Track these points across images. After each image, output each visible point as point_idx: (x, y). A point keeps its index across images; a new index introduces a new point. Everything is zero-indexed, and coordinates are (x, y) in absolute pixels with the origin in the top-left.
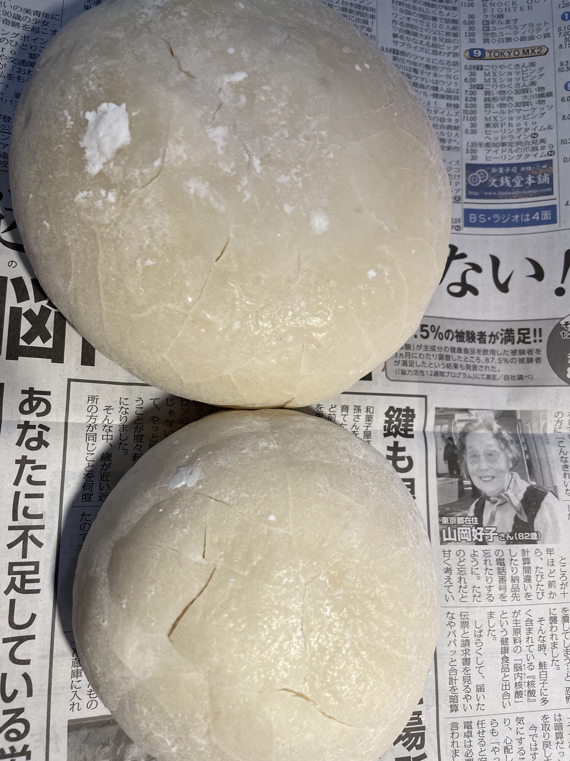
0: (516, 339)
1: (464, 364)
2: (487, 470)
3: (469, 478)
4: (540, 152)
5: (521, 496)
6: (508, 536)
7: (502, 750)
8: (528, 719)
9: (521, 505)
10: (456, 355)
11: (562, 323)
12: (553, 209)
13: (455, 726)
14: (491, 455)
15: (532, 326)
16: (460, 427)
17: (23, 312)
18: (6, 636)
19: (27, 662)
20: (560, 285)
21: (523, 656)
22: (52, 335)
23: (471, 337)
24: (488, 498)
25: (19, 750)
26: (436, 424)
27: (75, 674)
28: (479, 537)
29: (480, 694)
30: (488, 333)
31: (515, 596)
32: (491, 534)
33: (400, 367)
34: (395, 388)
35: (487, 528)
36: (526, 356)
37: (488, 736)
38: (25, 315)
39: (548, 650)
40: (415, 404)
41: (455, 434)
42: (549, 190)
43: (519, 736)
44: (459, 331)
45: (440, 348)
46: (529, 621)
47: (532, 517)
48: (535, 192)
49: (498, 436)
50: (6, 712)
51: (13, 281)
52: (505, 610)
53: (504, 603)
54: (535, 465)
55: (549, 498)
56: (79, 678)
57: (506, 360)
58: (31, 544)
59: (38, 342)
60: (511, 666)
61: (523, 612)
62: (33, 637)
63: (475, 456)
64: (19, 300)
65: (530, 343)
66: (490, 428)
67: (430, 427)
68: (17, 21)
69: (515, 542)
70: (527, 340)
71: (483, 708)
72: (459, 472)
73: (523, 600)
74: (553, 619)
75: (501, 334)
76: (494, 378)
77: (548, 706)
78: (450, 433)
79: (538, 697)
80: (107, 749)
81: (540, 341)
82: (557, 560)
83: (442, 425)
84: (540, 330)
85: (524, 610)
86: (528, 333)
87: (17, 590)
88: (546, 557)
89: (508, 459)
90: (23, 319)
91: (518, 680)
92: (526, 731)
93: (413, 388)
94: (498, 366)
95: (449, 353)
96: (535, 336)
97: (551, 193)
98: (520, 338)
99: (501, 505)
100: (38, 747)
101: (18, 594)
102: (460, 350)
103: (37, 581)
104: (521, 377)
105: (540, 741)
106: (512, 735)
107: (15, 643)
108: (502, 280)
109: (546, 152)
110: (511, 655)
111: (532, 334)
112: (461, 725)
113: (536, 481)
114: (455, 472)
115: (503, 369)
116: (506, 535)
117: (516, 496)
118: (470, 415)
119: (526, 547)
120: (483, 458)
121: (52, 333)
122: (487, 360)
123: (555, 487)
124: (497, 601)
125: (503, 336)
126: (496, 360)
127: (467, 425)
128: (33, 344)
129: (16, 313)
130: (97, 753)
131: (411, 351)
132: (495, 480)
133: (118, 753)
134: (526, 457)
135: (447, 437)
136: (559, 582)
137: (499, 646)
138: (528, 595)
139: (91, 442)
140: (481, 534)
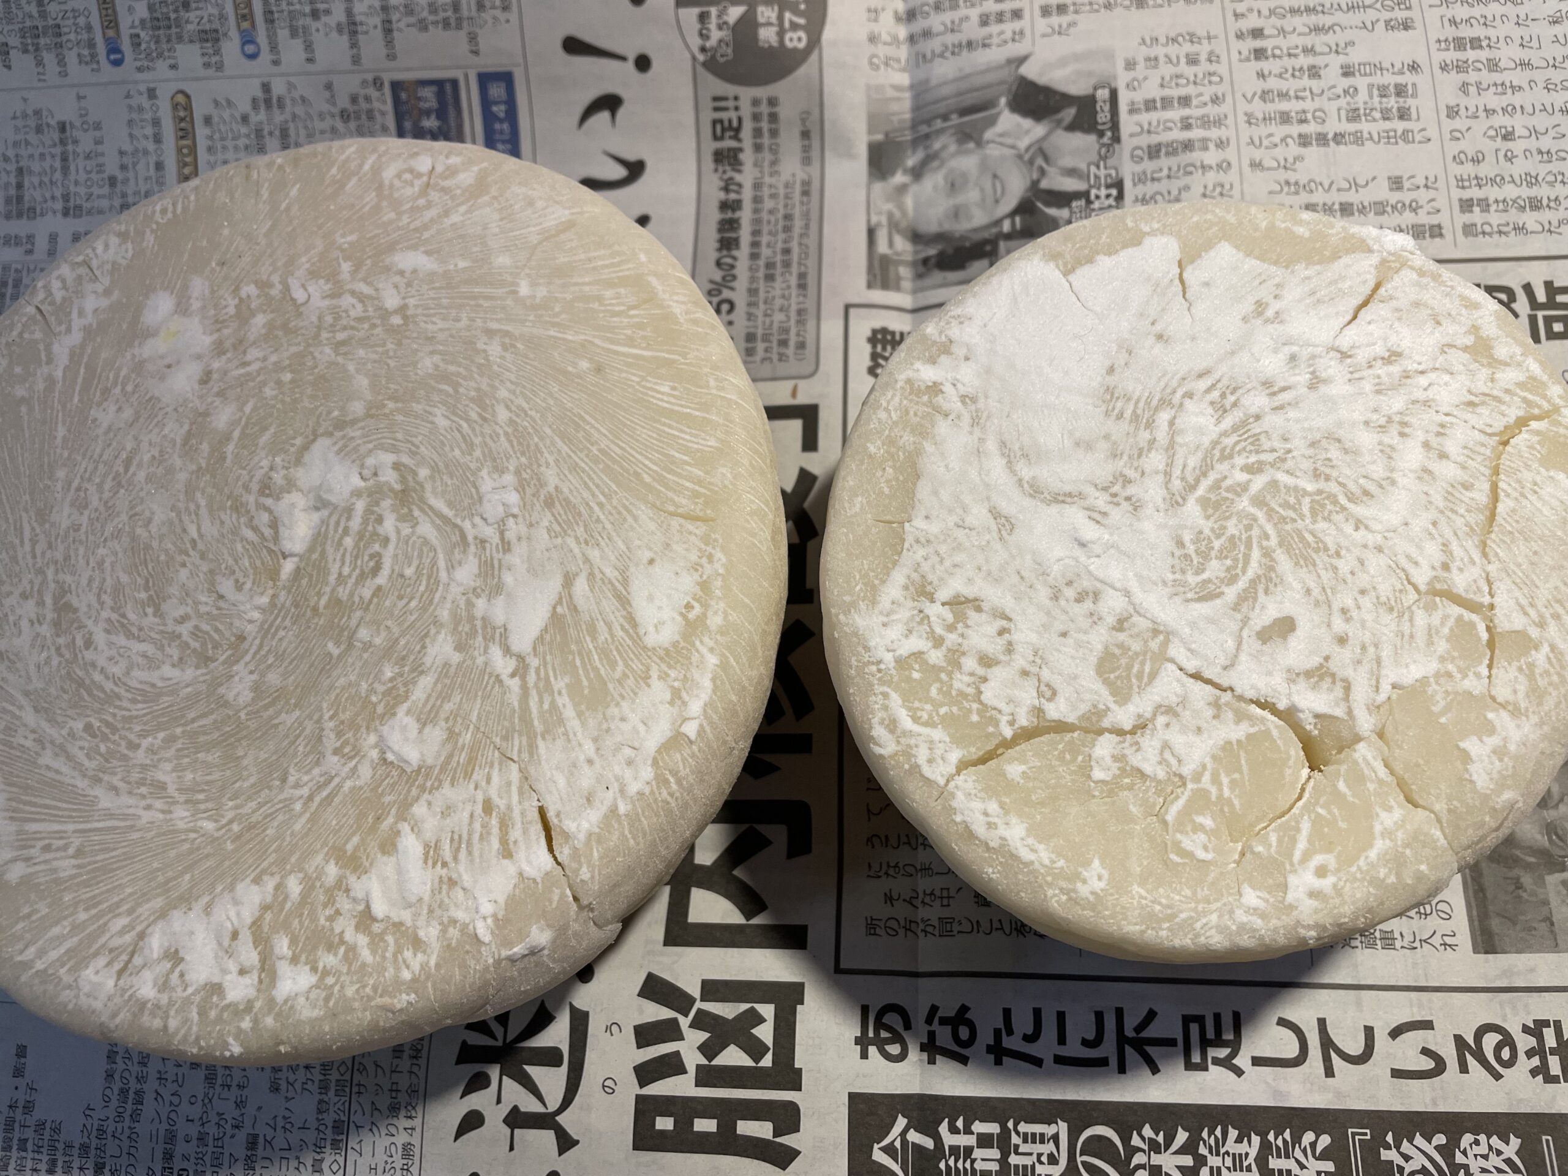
0: (733, 144)
1: (781, 236)
2: (982, 190)
3: (998, 222)
4: (376, 105)
5: (1027, 123)
6: (1105, 140)
7: (1510, 145)
8: (1449, 95)
9: (1045, 122)
10: (765, 252)
11: (701, 58)
12: (485, 79)
13: (1469, 230)
14: (953, 185)
15: (708, 116)
16: (902, 245)
17: (705, 1062)
18: (1322, 1071)
19: (1369, 1031)
20: (630, 65)
21: (1332, 107)
22: (748, 1006)
23: (728, 227)
24: (1035, 184)
25: (1532, 1042)
26: (898, 288)
27: (1388, 941)
28: (1108, 196)
29: (1407, 185)
30: (722, 195)
31: (1219, 122)
32: (1102, 173)
33: (790, 351)
34: (831, 362)
35: (1092, 182)
36: (765, 125)
37: (1486, 170)
38: (710, 1058)
39: (1319, 61)
40: (863, 326)
41: (916, 252)
42: (448, 88)
43: (1482, 114)
44: (717, 245)
45: (753, 279)
46: (1265, 95)
47: (1067, 99)
48: (452, 114)
49: (917, 173)
50: (1464, 1069)
51: (642, 1084)
52: (1244, 139)
53: (1233, 142)
54: (969, 100)
55: (1029, 71)
56: (1397, 935)
57: (774, 163)
58: (1150, 1032)
59: (765, 1033)
60: (1351, 127)
61: (1249, 108)
62: (1322, 1022)
63: (956, 213)
64: (682, 1070)
65: (740, 119)
66: (902, 189)
67: (904, 299)
68: (131, 1095)
69: (1115, 126)
70: (735, 124)
71: (1432, 179)
72: (986, 242)
73: (1225, 108)
74: (1259, 54)
75: (724, 172)
76: (806, 184)
77: (1422, 60)
78: (914, 264)
79: (1407, 78)
80: (1527, 880)
81: (736, 98)
82: (1144, 51)
83: (899, 279)
84: (716, 99)
85: (1243, 107)
86: (721, 121)
87: (1234, 1054)
88: (1140, 70)
89: (959, 153)
90: (719, 1061)
91: (1377, 115)
92: (1473, 101)
93: (831, 330)
94: (785, 176)
95: (761, 263)
96: (725, 109)
97: (455, 83)
98: (731, 138)
99: (1046, 159)
100: (1526, 1006)
101: (1241, 1053)
102: (755, 244)
103: (1217, 1017)
104: (806, 134)
105: (1487, 77)
106: (1481, 125)
107: (1333, 1055)
108: (620, 172)
109: (374, 93)
110: (1332, 127)
111: (724, 115)
112: (1467, 218)
113: (997, 98)
114: (988, 248)
115: (791, 167)
116: (1103, 145)
117: (1027, 132)
118: (879, 224)
119: (1123, 108)
120: (960, 199)
121: (744, 1006)
122: (773, 196)
123: (1009, 61)
124: (1230, 154)
125: (728, 168)
126: (773, 180)
127: (899, 232)
128: (769, 1042)
129: (705, 1077)
130: (1533, 899)
131: (760, 332)
132: (999, 173)
133: (1532, 860)
134: (955, 120)
135: (922, 269)
136: (1188, 47)
137: (1313, 152)
138: (1216, 100)
139: (956, 928)
140: (1103, 192)
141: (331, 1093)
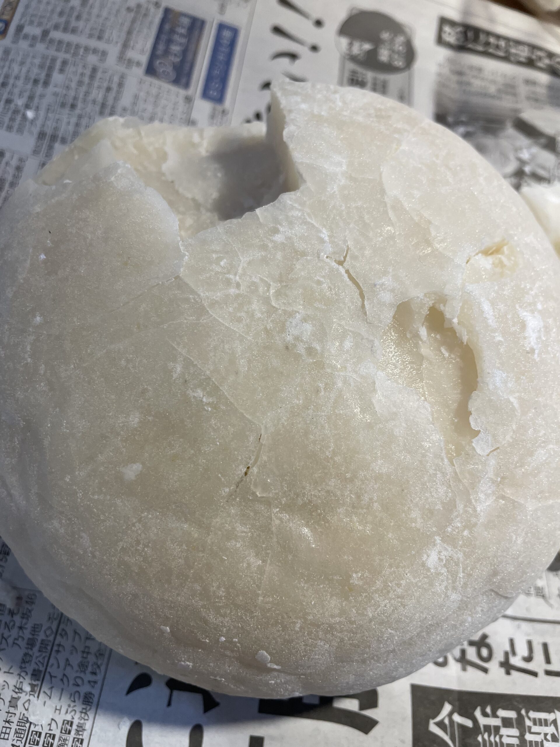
12: (222, 27)
42: (198, 22)
97: (204, 21)
141: (36, 649)
